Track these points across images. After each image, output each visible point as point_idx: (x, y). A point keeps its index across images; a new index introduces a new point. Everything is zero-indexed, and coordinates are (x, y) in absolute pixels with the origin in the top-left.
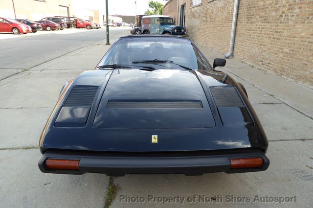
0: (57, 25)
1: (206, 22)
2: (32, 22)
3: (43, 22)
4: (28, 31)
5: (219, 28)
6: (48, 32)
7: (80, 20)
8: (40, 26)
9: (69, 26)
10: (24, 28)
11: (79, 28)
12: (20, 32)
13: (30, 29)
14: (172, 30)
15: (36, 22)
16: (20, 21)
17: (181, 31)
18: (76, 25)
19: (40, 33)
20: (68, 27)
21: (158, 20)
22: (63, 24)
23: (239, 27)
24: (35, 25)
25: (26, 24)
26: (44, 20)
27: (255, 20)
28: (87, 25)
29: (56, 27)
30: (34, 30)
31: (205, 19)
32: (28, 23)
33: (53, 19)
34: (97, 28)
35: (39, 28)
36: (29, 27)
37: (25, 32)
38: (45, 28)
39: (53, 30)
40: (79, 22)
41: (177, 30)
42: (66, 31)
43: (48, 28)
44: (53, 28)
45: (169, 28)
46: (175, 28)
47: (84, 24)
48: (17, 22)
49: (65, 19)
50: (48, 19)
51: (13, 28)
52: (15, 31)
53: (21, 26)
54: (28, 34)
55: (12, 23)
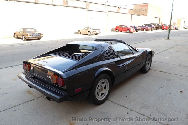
0: (150, 28)
2: (136, 27)
6: (145, 32)
7: (165, 25)
8: (140, 29)
9: (157, 28)
10: (132, 30)
11: (164, 29)
12: (130, 32)
13: (135, 30)
15: (139, 27)
16: (131, 26)
18: (162, 28)
19: (139, 32)
22: (153, 27)
26: (144, 25)
29: (148, 29)
30: (137, 31)
33: (149, 25)
34: (176, 30)
35: (139, 30)
36: (135, 29)
38: (142, 30)
42: (155, 31)
43: (145, 30)
44: (147, 30)
47: (167, 27)
48: (130, 27)
49: (156, 25)
50: (146, 25)
51: (128, 30)
52: (128, 31)
53: (131, 29)
54: (133, 33)
55: (128, 28)
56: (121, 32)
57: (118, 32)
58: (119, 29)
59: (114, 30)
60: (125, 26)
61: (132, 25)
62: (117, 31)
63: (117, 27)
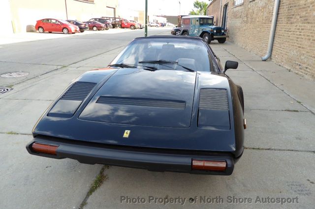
0: (103, 25)
1: (247, 22)
2: (80, 23)
3: (90, 22)
4: (76, 31)
5: (259, 29)
6: (95, 32)
7: (125, 20)
8: (87, 26)
9: (114, 26)
10: (73, 28)
11: (124, 28)
12: (69, 32)
13: (78, 29)
14: (211, 31)
15: (84, 22)
16: (69, 21)
17: (220, 32)
18: (121, 25)
19: (87, 32)
20: (114, 28)
21: (197, 21)
22: (109, 24)
23: (278, 28)
24: (83, 26)
25: (75, 24)
26: (92, 20)
27: (295, 20)
28: (131, 25)
29: (101, 27)
30: (82, 30)
31: (245, 19)
32: (77, 24)
33: (100, 20)
34: (141, 28)
35: (86, 28)
36: (77, 27)
37: (73, 32)
38: (91, 28)
39: (99, 30)
40: (124, 22)
41: (217, 30)
42: (111, 31)
43: (95, 28)
44: (99, 28)
45: (208, 28)
46: (214, 29)
47: (128, 24)
48: (67, 23)
49: (111, 19)
50: (96, 19)
51: (64, 28)
52: (65, 31)
53: (70, 26)
54: (76, 34)
55: (63, 24)
56: (50, 32)
57: (44, 32)
58: (45, 26)
59: (34, 29)
60: (56, 20)
61: (69, 19)
62: (41, 30)
63: (39, 22)
